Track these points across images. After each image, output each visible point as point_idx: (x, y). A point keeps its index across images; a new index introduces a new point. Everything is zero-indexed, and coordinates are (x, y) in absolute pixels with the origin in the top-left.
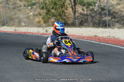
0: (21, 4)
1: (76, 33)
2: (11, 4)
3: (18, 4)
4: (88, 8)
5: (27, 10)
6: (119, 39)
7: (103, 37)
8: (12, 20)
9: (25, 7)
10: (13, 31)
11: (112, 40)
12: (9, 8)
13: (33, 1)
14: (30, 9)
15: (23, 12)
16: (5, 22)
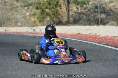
0: (18, 5)
1: (62, 32)
2: (9, 5)
3: (15, 5)
4: (82, 6)
5: (23, 10)
6: (99, 36)
7: (85, 34)
8: (9, 20)
9: (22, 8)
10: (4, 31)
11: (92, 37)
12: (7, 9)
13: (30, 2)
14: (27, 9)
15: (20, 13)
16: (2, 23)
